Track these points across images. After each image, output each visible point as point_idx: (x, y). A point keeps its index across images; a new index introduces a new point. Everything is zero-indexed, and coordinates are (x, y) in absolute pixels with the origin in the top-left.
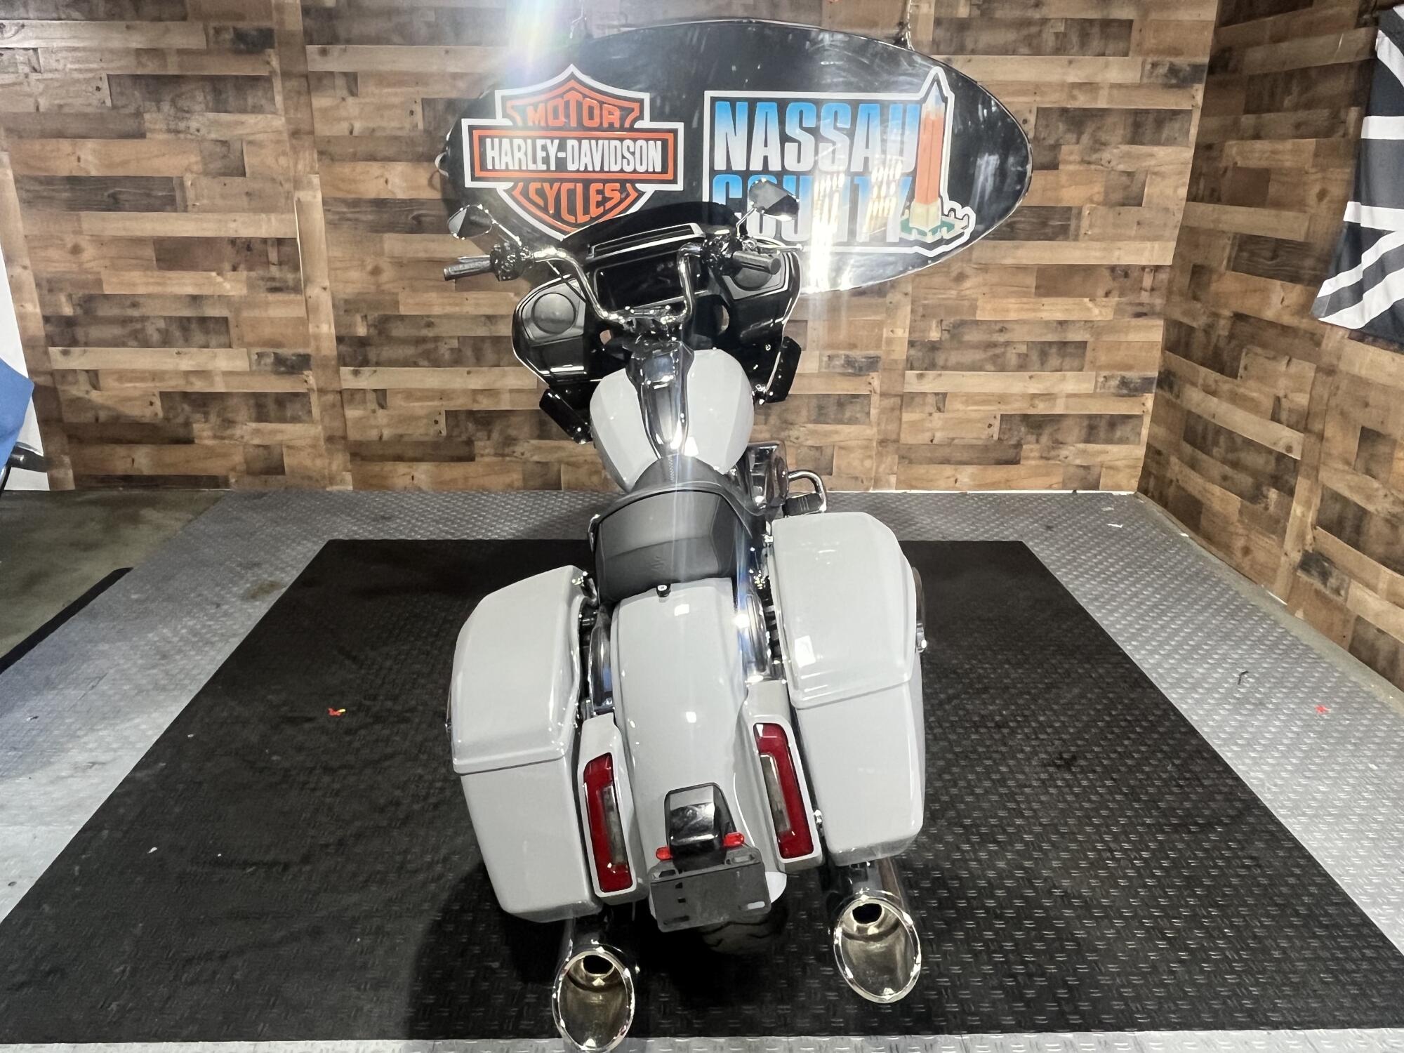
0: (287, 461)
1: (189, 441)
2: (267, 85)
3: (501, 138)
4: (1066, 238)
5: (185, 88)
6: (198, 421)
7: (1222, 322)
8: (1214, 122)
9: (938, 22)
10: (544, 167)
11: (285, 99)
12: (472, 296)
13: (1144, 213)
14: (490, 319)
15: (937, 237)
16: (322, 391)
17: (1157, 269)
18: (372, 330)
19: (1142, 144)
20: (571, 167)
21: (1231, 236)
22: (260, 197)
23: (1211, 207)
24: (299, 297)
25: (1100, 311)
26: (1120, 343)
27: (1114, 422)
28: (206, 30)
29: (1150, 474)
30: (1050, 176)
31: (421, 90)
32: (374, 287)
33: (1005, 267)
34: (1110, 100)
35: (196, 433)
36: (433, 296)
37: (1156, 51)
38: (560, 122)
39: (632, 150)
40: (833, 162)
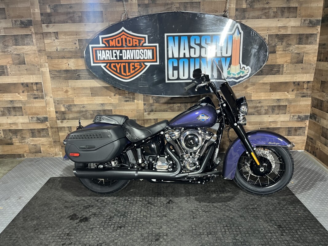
0: (41, 149)
2: (30, 37)
3: (102, 50)
4: (279, 74)
5: (7, 39)
6: (14, 138)
8: (325, 37)
9: (237, 10)
10: (116, 59)
11: (36, 41)
12: (96, 98)
13: (303, 65)
14: (102, 104)
15: (239, 76)
16: (52, 128)
17: (308, 82)
18: (66, 109)
19: (302, 44)
20: (124, 58)
22: (30, 70)
24: (43, 100)
25: (290, 96)
26: (297, 105)
27: (296, 129)
28: (12, 21)
29: (309, 145)
30: (273, 55)
31: (78, 37)
32: (66, 96)
33: (260, 83)
34: (292, 32)
35: (14, 142)
36: (84, 98)
37: (305, 16)
38: (120, 45)
39: (143, 52)
40: (206, 54)
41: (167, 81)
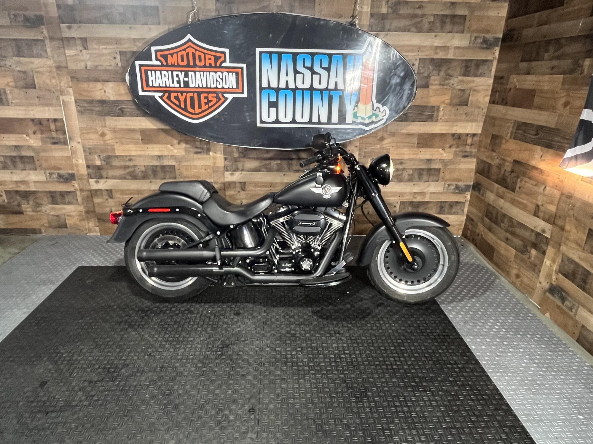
0: (67, 222)
1: (21, 213)
2: (42, 43)
4: (432, 121)
5: (3, 44)
6: (24, 204)
7: (508, 164)
8: (504, 66)
9: (372, 15)
10: (178, 85)
11: (52, 51)
12: (150, 146)
13: (468, 109)
14: (159, 157)
15: (371, 120)
16: (81, 190)
17: (474, 135)
18: (104, 163)
19: (470, 76)
20: (191, 85)
21: (513, 122)
22: (44, 99)
23: (502, 106)
24: (66, 147)
25: (447, 155)
26: (456, 169)
27: (452, 205)
28: (9, 15)
29: (468, 229)
30: (425, 91)
31: (119, 46)
32: (102, 142)
33: (403, 134)
34: (454, 55)
35: (24, 209)
36: (131, 147)
37: (477, 31)
38: (185, 63)
39: (221, 77)
40: (320, 84)
41: (259, 125)
